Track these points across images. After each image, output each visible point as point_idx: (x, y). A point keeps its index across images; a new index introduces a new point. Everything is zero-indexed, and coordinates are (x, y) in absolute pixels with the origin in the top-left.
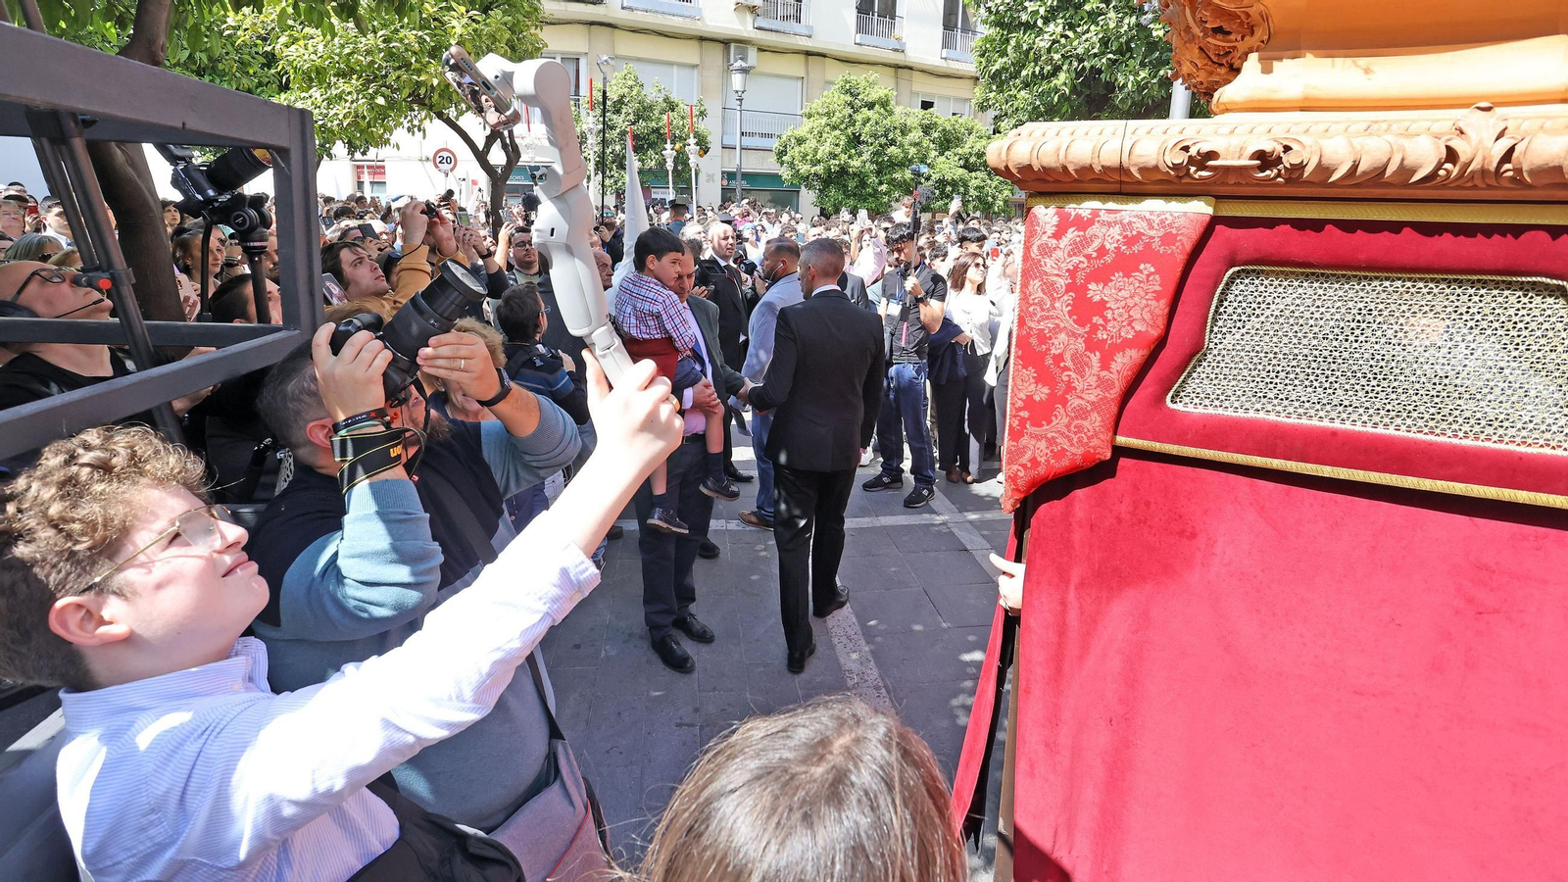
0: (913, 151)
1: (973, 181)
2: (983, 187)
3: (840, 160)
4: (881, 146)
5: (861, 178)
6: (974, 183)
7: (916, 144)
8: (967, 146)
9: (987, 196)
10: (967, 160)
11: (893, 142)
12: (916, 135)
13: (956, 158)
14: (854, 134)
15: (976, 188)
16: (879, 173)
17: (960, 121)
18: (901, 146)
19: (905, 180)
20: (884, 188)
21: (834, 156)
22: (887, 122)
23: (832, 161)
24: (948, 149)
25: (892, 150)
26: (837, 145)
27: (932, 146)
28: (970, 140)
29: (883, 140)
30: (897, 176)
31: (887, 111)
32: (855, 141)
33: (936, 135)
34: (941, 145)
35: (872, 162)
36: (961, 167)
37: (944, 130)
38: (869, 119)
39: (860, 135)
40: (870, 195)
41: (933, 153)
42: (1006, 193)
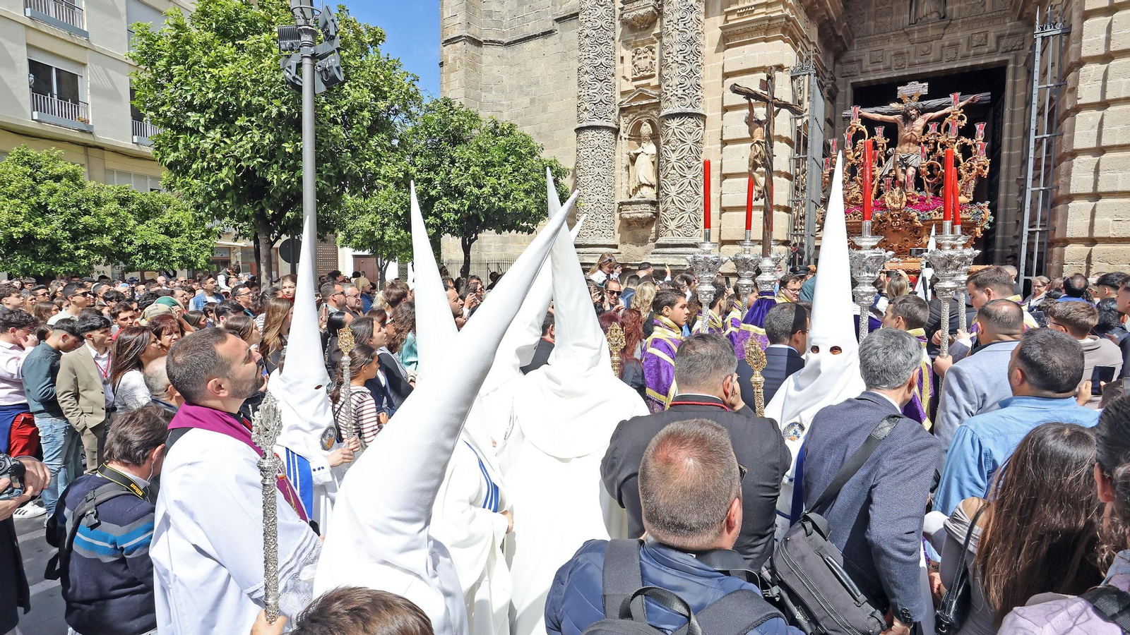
0: (110, 220)
1: (175, 245)
2: (185, 250)
3: (24, 227)
4: (73, 215)
5: (53, 244)
6: (175, 247)
7: (112, 215)
8: (166, 217)
9: (190, 255)
10: (167, 228)
11: (87, 212)
12: (114, 206)
13: (157, 226)
14: (38, 203)
15: (179, 251)
16: (73, 239)
17: (157, 196)
18: (96, 215)
19: (104, 246)
20: (81, 252)
21: (16, 224)
22: (79, 194)
23: (13, 229)
24: (148, 218)
25: (86, 219)
26: (18, 213)
27: (130, 216)
28: (169, 212)
29: (75, 210)
30: (96, 241)
31: (76, 184)
32: (41, 209)
33: (134, 207)
34: (140, 215)
35: (64, 229)
36: (162, 233)
37: (142, 203)
38: (56, 191)
39: (47, 204)
40: (66, 259)
41: (132, 222)
42: (206, 253)
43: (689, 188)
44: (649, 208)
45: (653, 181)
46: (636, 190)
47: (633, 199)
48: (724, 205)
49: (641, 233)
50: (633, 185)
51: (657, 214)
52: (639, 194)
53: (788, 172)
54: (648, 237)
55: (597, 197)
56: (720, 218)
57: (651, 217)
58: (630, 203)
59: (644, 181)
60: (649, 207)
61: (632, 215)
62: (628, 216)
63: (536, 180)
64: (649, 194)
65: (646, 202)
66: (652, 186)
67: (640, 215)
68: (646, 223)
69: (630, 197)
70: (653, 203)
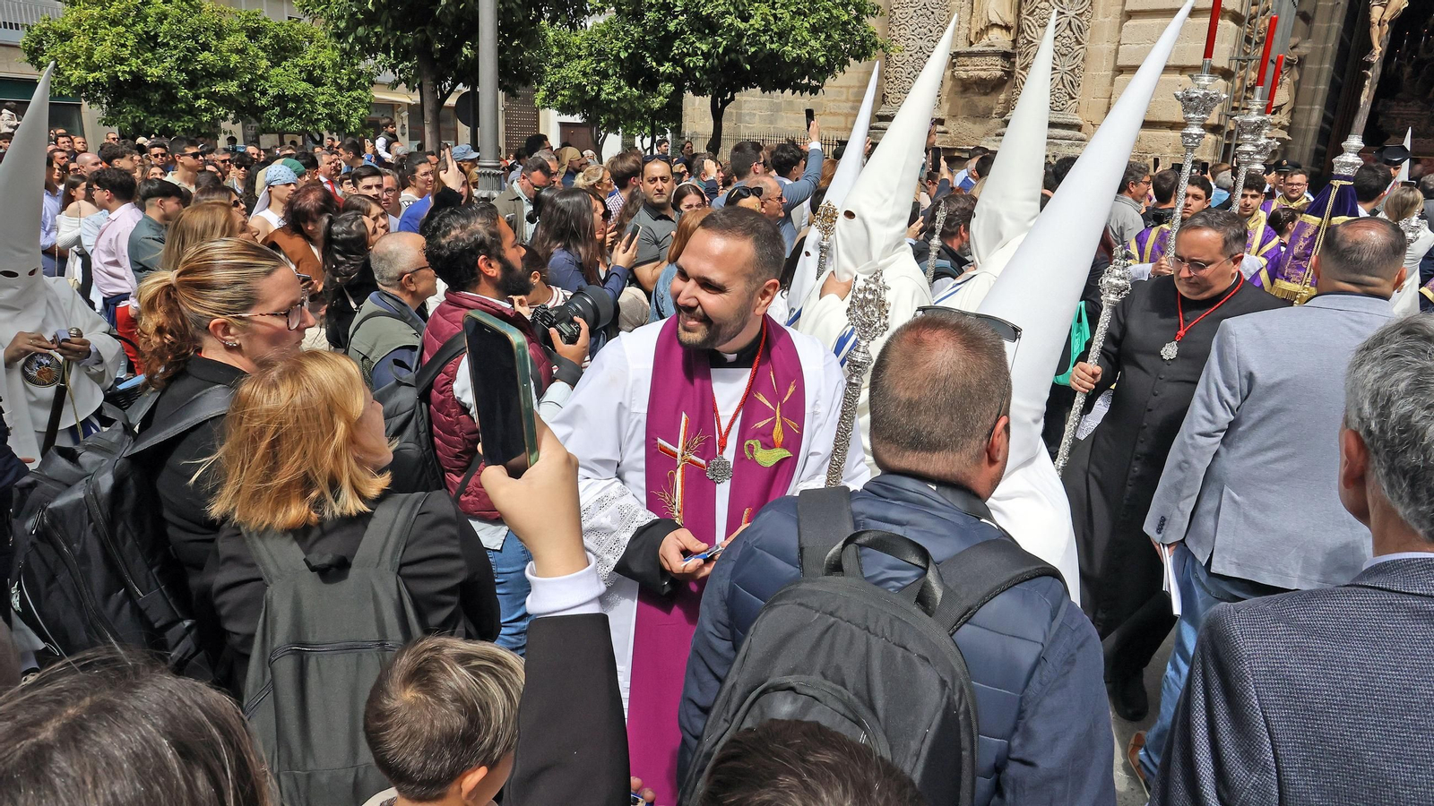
43: (1068, 32)
44: (999, 63)
45: (1010, 19)
46: (981, 33)
47: (975, 48)
48: (1121, 62)
49: (982, 102)
50: (976, 27)
51: (1009, 74)
52: (985, 40)
53: (1238, 10)
54: (992, 109)
55: (920, 43)
56: (1112, 84)
57: (1001, 77)
58: (970, 55)
59: (995, 19)
60: (999, 61)
61: (970, 74)
62: (964, 75)
63: (828, 11)
64: (1000, 40)
65: (995, 54)
66: (1007, 28)
67: (983, 74)
68: (992, 86)
69: (971, 44)
70: (1006, 56)
